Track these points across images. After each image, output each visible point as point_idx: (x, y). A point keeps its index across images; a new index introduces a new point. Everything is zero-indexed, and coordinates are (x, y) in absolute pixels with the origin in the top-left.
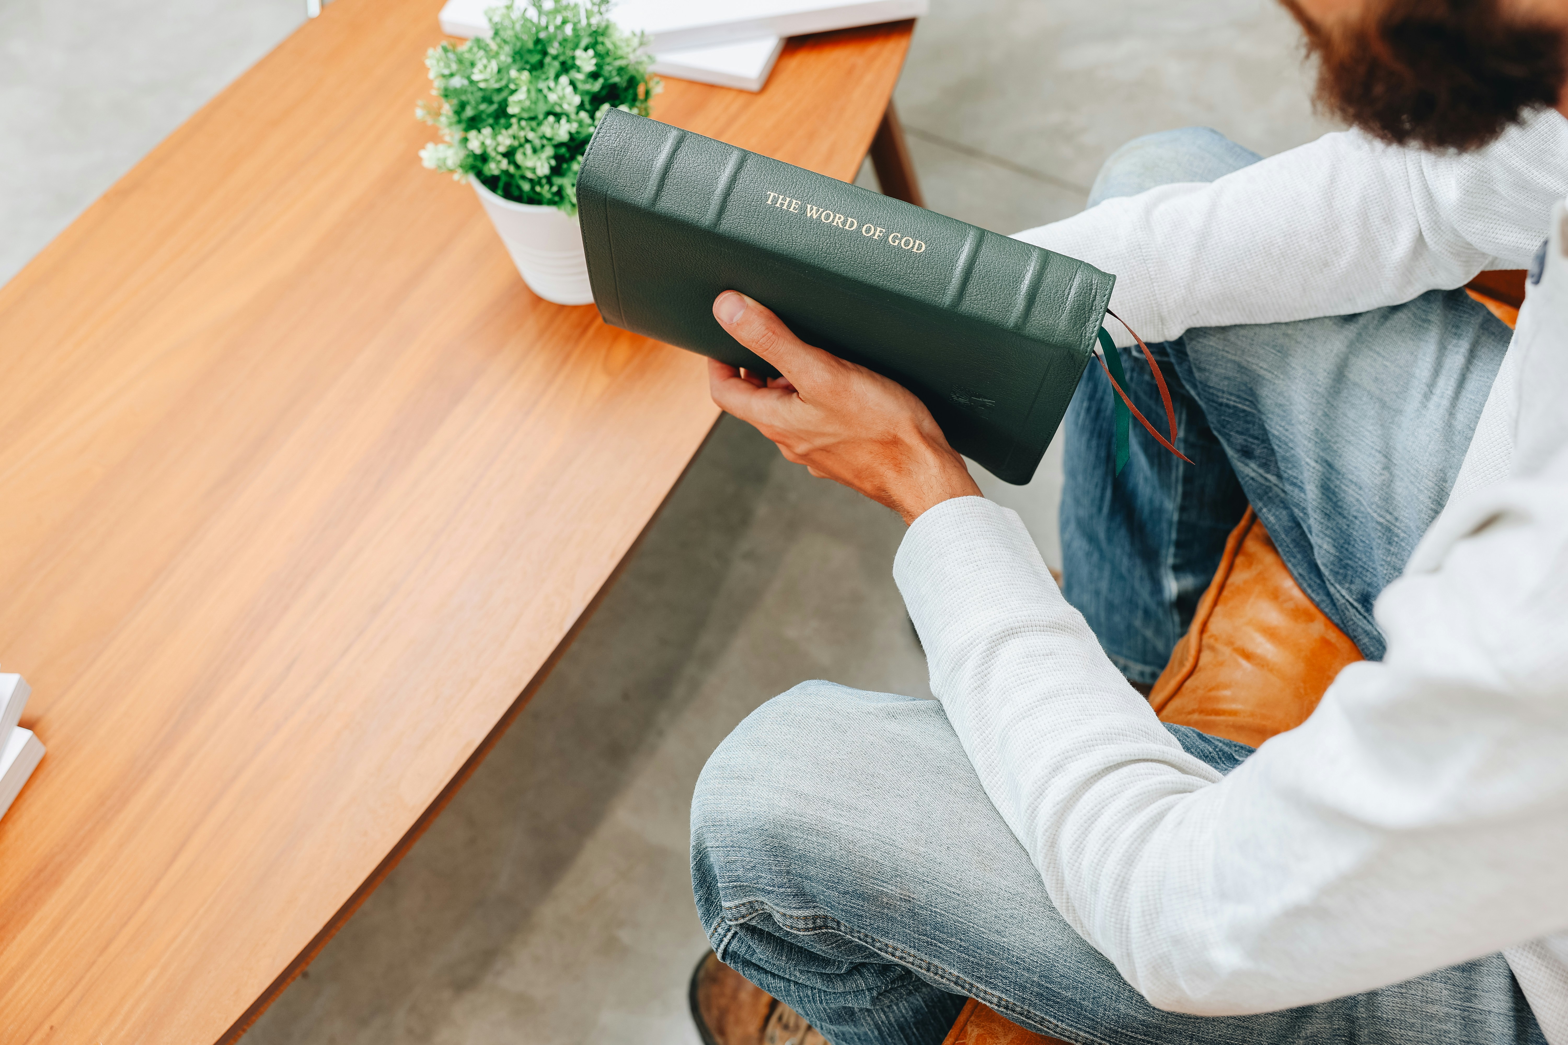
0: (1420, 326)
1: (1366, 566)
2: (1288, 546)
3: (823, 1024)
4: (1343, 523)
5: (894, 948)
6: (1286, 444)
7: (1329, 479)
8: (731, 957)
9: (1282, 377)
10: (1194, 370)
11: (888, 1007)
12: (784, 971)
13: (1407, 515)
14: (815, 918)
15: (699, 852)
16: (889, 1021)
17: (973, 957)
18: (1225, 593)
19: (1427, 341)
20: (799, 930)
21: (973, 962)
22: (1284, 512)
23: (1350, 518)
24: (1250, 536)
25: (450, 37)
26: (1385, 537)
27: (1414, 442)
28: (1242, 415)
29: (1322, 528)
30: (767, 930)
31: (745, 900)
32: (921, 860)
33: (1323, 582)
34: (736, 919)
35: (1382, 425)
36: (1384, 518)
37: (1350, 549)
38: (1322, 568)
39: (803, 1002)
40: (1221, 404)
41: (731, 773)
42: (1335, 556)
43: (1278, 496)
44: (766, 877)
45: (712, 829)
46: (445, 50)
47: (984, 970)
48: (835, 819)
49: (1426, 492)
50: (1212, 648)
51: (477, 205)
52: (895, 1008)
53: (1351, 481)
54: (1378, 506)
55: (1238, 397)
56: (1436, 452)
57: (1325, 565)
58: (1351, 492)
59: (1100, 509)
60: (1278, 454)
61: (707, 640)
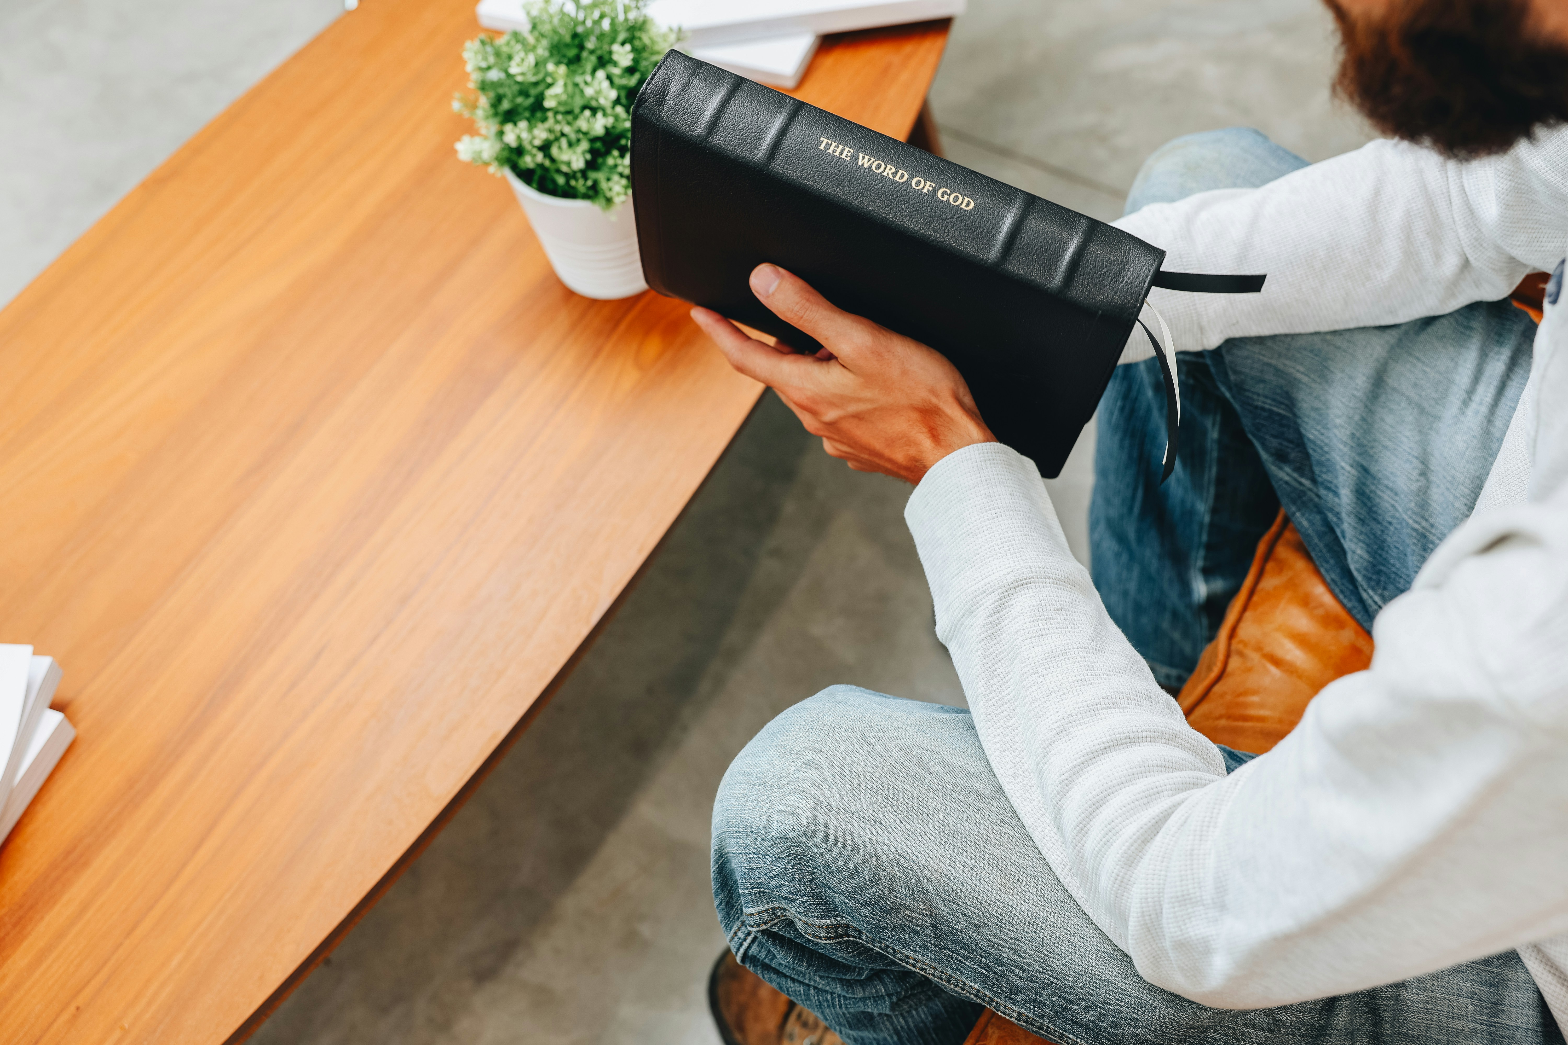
0: (1461, 332)
1: (1399, 573)
2: (1321, 551)
3: (843, 1029)
4: (1377, 528)
5: (914, 960)
6: (1321, 448)
7: (1364, 484)
8: (751, 960)
9: (1318, 380)
10: (1230, 373)
11: (907, 1012)
12: (804, 976)
13: (1442, 522)
14: (836, 927)
15: (721, 856)
16: (908, 1026)
17: (993, 973)
18: (1255, 598)
19: (1468, 348)
20: (820, 938)
21: (993, 978)
22: (1318, 517)
23: (1385, 524)
24: (1281, 542)
25: (487, 30)
26: (1420, 545)
27: (1450, 448)
28: (1277, 418)
29: (1356, 533)
30: (789, 936)
31: (767, 907)
32: (944, 879)
33: (1356, 588)
34: (758, 926)
35: (1420, 431)
36: (1419, 524)
37: (1384, 555)
38: (1355, 573)
39: (822, 1007)
40: (1256, 407)
41: (756, 779)
42: (1369, 562)
43: (1311, 500)
44: (789, 885)
45: (735, 835)
46: (483, 43)
47: (1004, 986)
48: (858, 832)
49: (1462, 498)
50: (1241, 654)
51: (512, 198)
52: (914, 1012)
53: (1387, 487)
54: (1414, 513)
55: (1274, 400)
56: (1474, 458)
57: (1358, 571)
58: (1386, 497)
59: (1131, 509)
60: (1313, 459)
61: (733, 636)
